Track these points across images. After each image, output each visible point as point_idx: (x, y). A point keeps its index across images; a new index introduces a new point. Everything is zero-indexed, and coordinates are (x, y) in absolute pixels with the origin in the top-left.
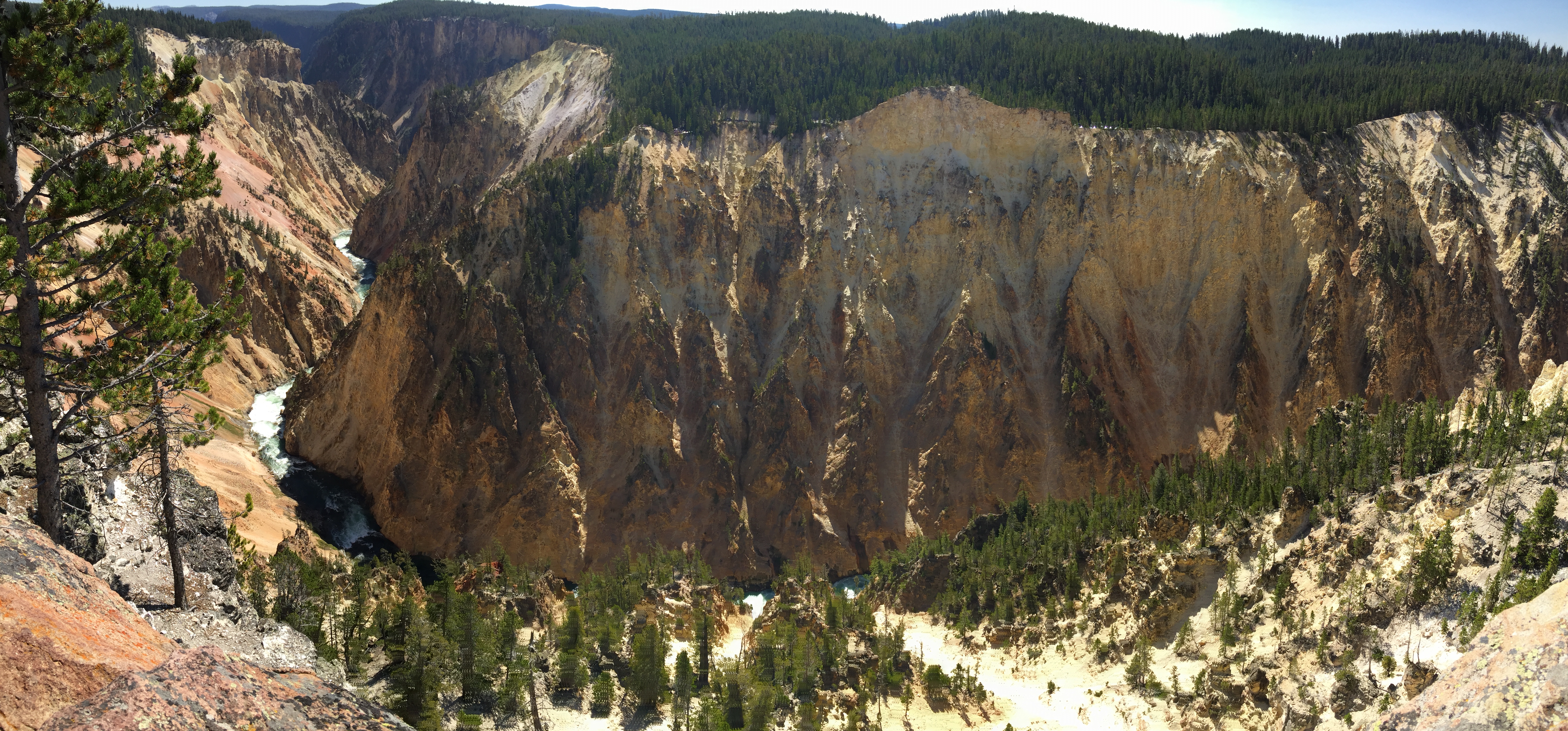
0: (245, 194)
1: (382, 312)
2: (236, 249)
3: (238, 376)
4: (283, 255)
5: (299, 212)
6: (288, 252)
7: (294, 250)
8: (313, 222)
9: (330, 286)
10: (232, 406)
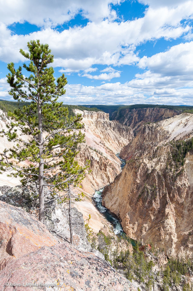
0: (95, 143)
1: (127, 173)
2: (92, 155)
3: (91, 186)
4: (104, 157)
5: (107, 148)
6: (105, 157)
7: (106, 156)
8: (111, 150)
9: (114, 165)
10: (90, 193)
